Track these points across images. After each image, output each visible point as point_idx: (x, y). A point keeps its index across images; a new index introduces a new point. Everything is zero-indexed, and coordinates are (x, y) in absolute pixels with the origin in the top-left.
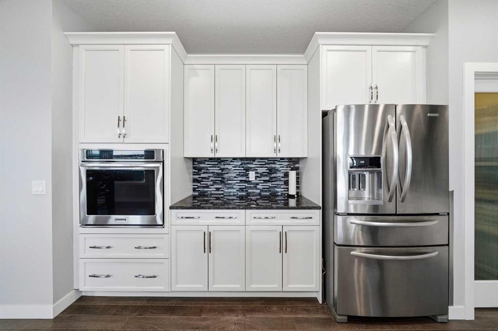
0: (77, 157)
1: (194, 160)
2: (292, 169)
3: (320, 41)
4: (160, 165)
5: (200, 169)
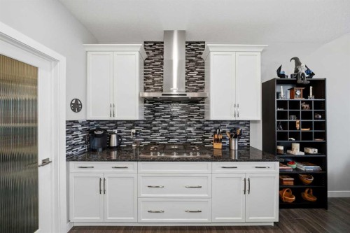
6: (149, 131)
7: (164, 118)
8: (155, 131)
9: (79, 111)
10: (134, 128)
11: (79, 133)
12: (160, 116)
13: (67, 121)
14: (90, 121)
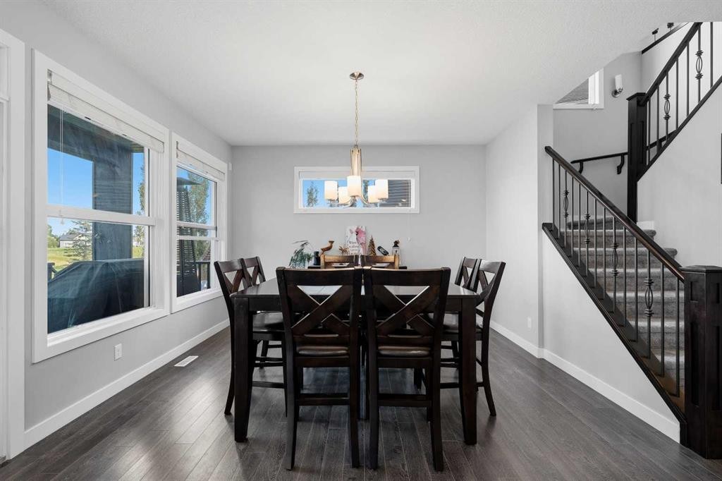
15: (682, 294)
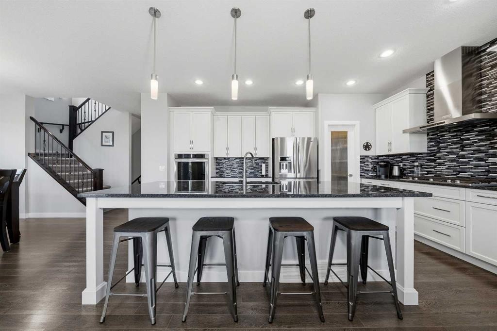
0: (173, 157)
1: (217, 159)
2: (264, 163)
3: (272, 110)
4: (207, 160)
5: (219, 163)
6: (433, 164)
7: (451, 149)
8: (440, 164)
9: (369, 150)
10: (417, 162)
11: (369, 163)
12: (446, 147)
13: (360, 156)
14: (379, 156)
15: (93, 180)
